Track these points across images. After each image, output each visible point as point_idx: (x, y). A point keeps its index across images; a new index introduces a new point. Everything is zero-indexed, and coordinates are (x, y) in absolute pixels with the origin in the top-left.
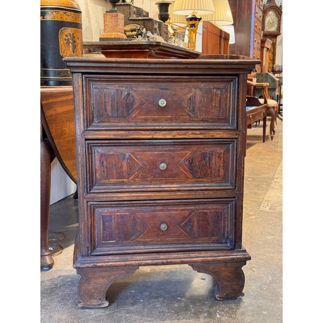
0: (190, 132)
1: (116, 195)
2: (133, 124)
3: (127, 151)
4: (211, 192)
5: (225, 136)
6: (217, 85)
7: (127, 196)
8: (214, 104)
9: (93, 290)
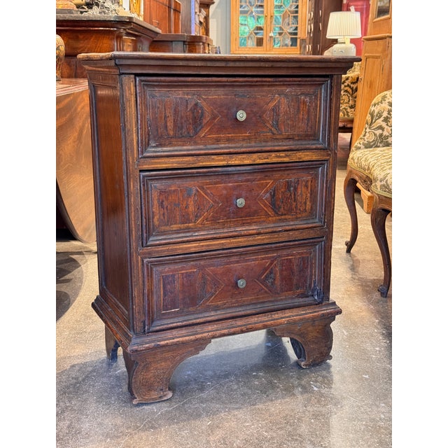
0: (273, 154)
1: (181, 246)
2: (201, 147)
3: (194, 185)
4: (297, 232)
5: (314, 158)
6: (304, 89)
7: (195, 247)
8: (301, 116)
9: (152, 379)
